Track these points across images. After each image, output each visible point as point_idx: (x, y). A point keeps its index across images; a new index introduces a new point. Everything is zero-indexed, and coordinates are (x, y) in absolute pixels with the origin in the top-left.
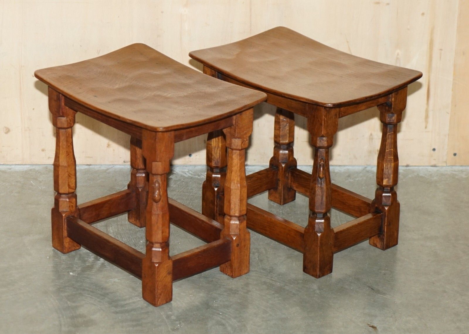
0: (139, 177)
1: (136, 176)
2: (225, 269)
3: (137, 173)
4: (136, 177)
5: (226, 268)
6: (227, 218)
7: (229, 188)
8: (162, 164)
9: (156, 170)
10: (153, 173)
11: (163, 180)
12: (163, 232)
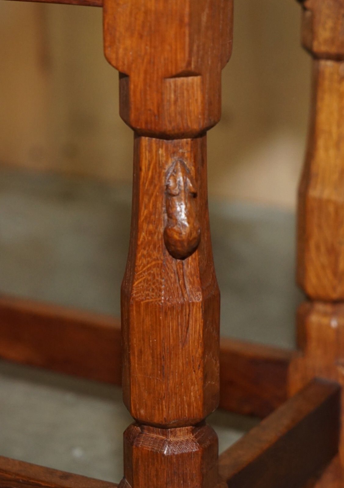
8: (203, 83)
9: (181, 114)
10: (168, 127)
11: (199, 157)
12: (205, 377)
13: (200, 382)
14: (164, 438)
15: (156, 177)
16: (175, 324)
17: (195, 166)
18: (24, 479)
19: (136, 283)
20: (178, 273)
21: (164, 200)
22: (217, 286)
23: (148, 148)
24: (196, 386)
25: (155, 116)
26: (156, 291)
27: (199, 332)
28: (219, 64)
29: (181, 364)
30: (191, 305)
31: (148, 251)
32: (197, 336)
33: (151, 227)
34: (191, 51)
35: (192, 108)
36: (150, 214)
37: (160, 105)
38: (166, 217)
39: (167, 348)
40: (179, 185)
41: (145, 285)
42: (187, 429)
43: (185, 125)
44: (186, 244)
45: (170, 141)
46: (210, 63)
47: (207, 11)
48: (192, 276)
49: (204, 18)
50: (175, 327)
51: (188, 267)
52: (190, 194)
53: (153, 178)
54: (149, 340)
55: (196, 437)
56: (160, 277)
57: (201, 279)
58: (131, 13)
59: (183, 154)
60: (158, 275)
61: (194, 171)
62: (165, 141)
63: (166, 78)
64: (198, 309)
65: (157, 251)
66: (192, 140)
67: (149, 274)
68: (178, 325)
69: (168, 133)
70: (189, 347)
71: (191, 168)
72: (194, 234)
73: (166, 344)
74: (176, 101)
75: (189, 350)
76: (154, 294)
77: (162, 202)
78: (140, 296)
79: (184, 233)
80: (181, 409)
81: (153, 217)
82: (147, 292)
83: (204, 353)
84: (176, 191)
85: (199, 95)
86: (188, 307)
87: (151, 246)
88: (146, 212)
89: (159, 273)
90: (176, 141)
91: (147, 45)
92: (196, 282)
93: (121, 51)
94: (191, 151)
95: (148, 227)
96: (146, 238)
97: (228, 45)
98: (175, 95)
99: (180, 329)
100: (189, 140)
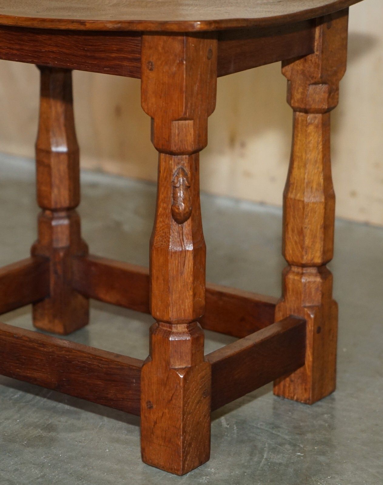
0: (57, 226)
1: (51, 224)
2: (289, 387)
3: (52, 219)
4: (51, 228)
5: (290, 385)
6: (294, 272)
7: (299, 201)
8: (194, 124)
9: (181, 141)
10: (174, 148)
11: (194, 166)
12: (194, 295)
13: (191, 298)
14: (170, 330)
15: (168, 176)
16: (177, 262)
17: (191, 172)
18: (93, 356)
19: (156, 238)
20: (179, 232)
21: (172, 190)
22: (204, 242)
23: (164, 160)
24: (189, 300)
25: (167, 142)
26: (167, 242)
27: (191, 268)
28: (206, 114)
29: (180, 286)
30: (186, 252)
31: (163, 219)
32: (190, 270)
33: (165, 205)
34: (186, 106)
35: (188, 138)
36: (165, 197)
37: (170, 136)
38: (172, 200)
39: (172, 276)
40: (180, 182)
41: (161, 239)
42: (184, 326)
43: (184, 147)
44: (182, 215)
45: (176, 156)
46: (199, 113)
47: (198, 84)
48: (188, 235)
49: (196, 88)
50: (176, 264)
51: (185, 229)
52: (186, 187)
53: (166, 177)
54: (162, 271)
55: (189, 331)
56: (169, 234)
57: (192, 237)
58: (155, 84)
59: (184, 164)
60: (168, 233)
61: (190, 174)
62: (173, 156)
63: (173, 121)
64: (190, 255)
65: (168, 219)
66: (189, 156)
67: (163, 232)
68: (179, 263)
69: (174, 152)
70: (185, 277)
71: (188, 173)
72: (187, 210)
73: (171, 274)
74: (178, 134)
75: (185, 278)
76: (165, 244)
77: (171, 191)
78: (158, 245)
79: (181, 209)
80: (180, 313)
81: (166, 199)
82: (162, 243)
83: (194, 281)
84: (178, 185)
85: (192, 131)
86: (184, 253)
87: (165, 216)
88: (163, 196)
89: (169, 232)
90: (179, 156)
91: (163, 102)
92: (190, 238)
93: (150, 105)
94: (188, 163)
95: (163, 205)
96: (162, 211)
97: (213, 103)
98: (178, 131)
99: (179, 266)
100: (187, 156)
